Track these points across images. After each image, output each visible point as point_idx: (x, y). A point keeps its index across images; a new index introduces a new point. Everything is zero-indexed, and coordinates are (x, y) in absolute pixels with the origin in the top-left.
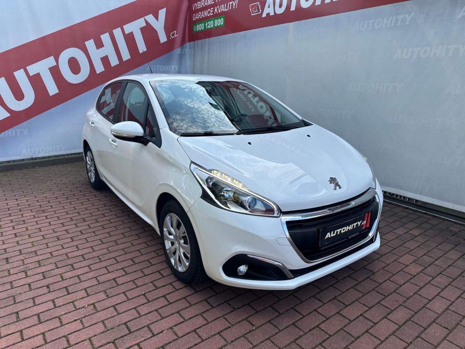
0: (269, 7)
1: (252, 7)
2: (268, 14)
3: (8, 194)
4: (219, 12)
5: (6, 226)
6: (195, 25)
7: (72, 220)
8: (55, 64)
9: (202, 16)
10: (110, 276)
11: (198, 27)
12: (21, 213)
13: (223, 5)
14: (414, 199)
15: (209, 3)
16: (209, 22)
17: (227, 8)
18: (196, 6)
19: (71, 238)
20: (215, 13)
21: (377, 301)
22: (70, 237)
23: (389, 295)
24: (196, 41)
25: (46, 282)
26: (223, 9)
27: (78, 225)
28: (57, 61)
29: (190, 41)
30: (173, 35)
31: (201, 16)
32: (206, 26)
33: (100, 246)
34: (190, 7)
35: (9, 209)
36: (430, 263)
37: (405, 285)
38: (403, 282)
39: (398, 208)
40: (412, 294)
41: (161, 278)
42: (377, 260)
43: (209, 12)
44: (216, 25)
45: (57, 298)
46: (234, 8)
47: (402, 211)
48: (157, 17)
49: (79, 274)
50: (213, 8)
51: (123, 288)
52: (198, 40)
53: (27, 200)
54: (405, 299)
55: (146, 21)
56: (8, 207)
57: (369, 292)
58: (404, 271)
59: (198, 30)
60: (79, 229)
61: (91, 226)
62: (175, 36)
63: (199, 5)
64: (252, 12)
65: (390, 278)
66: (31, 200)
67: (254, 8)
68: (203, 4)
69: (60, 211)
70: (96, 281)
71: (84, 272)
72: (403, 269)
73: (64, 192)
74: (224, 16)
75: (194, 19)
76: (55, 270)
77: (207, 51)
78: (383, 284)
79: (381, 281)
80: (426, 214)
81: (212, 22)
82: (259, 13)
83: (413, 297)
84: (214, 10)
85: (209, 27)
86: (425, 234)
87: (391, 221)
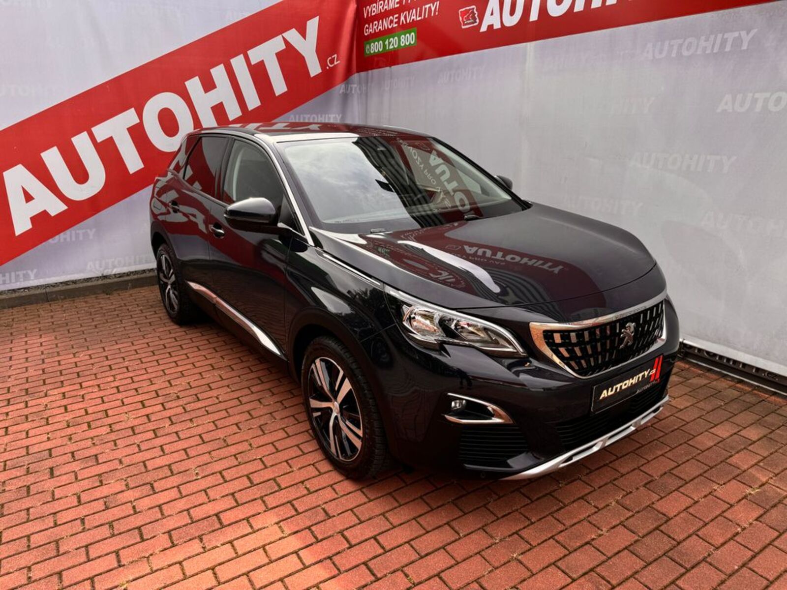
0: (492, 14)
1: (464, 13)
2: (490, 27)
3: (63, 344)
4: (408, 22)
5: (54, 405)
6: (368, 43)
7: (158, 396)
8: (138, 121)
9: (379, 28)
10: (211, 509)
11: (372, 48)
12: (80, 380)
13: (414, 10)
14: (752, 367)
15: (391, 6)
16: (391, 39)
17: (420, 15)
18: (370, 10)
19: (154, 430)
20: (401, 24)
21: (672, 578)
22: (153, 428)
23: (693, 568)
24: (370, 72)
25: (109, 516)
26: (415, 17)
27: (167, 405)
28: (140, 115)
29: (358, 71)
30: (332, 62)
31: (377, 28)
32: (386, 46)
33: (199, 447)
34: (359, 12)
35: (61, 372)
36: (776, 501)
37: (726, 546)
38: (722, 541)
39: (723, 380)
40: (736, 567)
41: (293, 516)
42: (676, 492)
43: (392, 22)
44: (402, 45)
45: (124, 548)
46: (432, 14)
47: (730, 387)
48: (303, 34)
49: (162, 502)
50: (397, 16)
51: (230, 533)
52: (372, 69)
53: (90, 355)
54: (723, 577)
55: (286, 42)
56: (60, 368)
57: (656, 560)
58: (725, 517)
59: (372, 52)
60: (167, 413)
61: (188, 408)
62: (336, 63)
63: (374, 9)
64: (464, 22)
65: (698, 530)
66: (96, 356)
67: (466, 16)
68: (381, 7)
69: (141, 378)
70: (188, 517)
71: (170, 499)
72: (723, 512)
73: (150, 340)
74: (415, 29)
75: (366, 32)
76: (125, 494)
77: (387, 89)
78: (684, 543)
79: (682, 537)
80: (775, 394)
81: (396, 38)
82: (475, 24)
83: (739, 573)
84: (399, 18)
85: (391, 47)
86: (771, 439)
87: (709, 407)
